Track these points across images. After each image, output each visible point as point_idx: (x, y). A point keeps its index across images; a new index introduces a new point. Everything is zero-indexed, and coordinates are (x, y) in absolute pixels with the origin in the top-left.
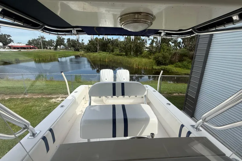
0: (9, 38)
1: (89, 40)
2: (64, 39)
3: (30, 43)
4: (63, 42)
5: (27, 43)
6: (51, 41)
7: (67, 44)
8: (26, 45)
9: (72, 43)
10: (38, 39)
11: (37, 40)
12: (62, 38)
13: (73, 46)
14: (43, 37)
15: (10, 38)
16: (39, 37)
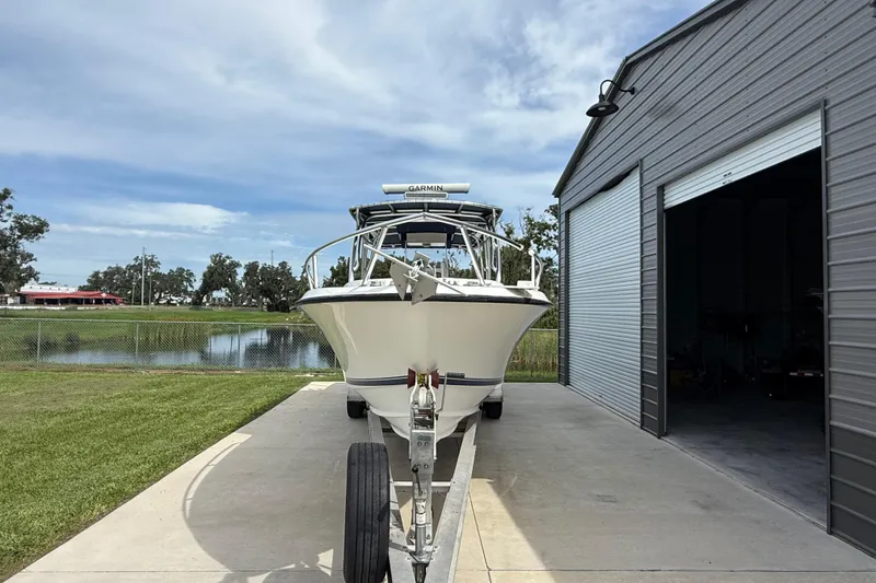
0: (24, 266)
1: (332, 269)
2: (238, 265)
3: (96, 282)
4: (230, 276)
5: (86, 284)
6: (180, 275)
7: (244, 284)
8: (81, 288)
9: (263, 280)
10: (130, 267)
11: (125, 272)
12: (228, 262)
13: (267, 293)
14: (152, 261)
15: (30, 263)
16: (136, 259)
